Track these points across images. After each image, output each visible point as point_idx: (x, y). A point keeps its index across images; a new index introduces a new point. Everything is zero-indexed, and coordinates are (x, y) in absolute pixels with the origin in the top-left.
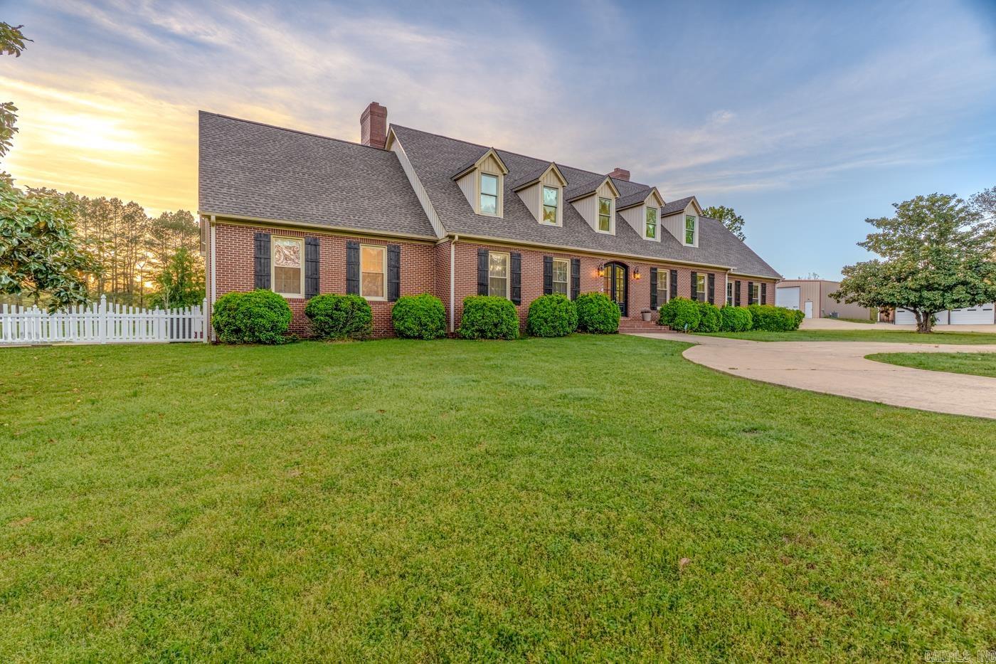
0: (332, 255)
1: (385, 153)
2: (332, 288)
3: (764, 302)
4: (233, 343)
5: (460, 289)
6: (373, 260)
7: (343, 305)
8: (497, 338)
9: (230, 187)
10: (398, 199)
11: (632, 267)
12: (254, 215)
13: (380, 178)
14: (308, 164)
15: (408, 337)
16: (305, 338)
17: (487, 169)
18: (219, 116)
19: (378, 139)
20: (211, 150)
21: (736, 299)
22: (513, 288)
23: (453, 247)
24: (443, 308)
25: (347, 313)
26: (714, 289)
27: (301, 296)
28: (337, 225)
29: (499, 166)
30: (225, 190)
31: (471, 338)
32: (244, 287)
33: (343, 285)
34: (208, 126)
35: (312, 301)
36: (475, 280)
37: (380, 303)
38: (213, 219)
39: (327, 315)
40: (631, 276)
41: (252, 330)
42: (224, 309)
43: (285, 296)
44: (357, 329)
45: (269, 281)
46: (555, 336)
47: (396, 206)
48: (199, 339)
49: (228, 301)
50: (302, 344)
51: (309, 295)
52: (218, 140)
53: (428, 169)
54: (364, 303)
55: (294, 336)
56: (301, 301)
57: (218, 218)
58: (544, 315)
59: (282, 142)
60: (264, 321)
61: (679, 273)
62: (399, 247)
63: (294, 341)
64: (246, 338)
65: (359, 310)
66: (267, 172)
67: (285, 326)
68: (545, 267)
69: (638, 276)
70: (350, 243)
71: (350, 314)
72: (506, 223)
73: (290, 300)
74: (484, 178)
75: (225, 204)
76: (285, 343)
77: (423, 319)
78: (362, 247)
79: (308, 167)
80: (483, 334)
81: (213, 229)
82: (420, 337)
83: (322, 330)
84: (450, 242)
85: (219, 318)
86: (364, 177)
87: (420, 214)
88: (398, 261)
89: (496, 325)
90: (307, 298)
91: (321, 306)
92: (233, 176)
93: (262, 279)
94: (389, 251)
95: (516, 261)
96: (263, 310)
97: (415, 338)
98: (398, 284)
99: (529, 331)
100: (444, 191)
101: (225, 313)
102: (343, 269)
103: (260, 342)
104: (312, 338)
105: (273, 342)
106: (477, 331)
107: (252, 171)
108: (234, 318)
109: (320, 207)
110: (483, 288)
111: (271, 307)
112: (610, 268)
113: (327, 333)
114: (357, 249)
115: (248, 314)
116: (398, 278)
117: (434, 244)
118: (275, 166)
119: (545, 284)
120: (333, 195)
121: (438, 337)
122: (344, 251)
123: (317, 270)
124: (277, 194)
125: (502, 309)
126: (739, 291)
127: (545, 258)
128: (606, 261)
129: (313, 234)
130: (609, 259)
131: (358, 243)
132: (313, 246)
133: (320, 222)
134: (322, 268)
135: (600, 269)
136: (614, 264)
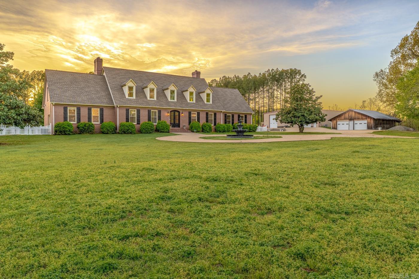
0: (84, 112)
1: (101, 76)
2: (84, 120)
3: (246, 122)
4: (60, 135)
5: (120, 119)
6: (95, 112)
7: (87, 125)
8: (129, 134)
9: (57, 94)
10: (104, 93)
11: (181, 112)
12: (63, 102)
13: (99, 86)
14: (77, 84)
15: (105, 133)
16: (77, 134)
17: (130, 85)
18: (51, 70)
19: (100, 69)
20: (50, 83)
21: (232, 121)
22: (137, 120)
23: (118, 109)
24: (114, 126)
25: (88, 127)
26: (216, 118)
27: (76, 123)
28: (85, 103)
29: (134, 83)
30: (55, 96)
31: (121, 134)
32: (61, 121)
33: (87, 119)
34: (48, 74)
35: (79, 124)
36: (125, 117)
37: (98, 124)
38: (54, 104)
39: (82, 128)
40: (181, 115)
41: (64, 131)
42: (58, 126)
43: (71, 123)
44: (91, 131)
45: (67, 119)
46: (147, 133)
47: (103, 96)
48: (49, 134)
49: (58, 125)
50: (76, 135)
51: (78, 123)
52: (51, 79)
53: (113, 83)
54: (92, 124)
55: (74, 133)
56: (75, 124)
57: (55, 104)
58: (143, 127)
59: (69, 77)
60: (67, 129)
61: (200, 113)
62: (103, 108)
63: (74, 134)
64: (63, 133)
65: (91, 126)
66: (66, 88)
67: (72, 130)
68: (148, 113)
69: (183, 115)
70: (89, 108)
71: (89, 128)
72: (136, 100)
73: (73, 124)
74: (129, 87)
75: (56, 100)
76: (72, 135)
77: (108, 129)
78: (92, 109)
79: (77, 85)
80: (125, 133)
81: (53, 106)
82: (108, 133)
83: (81, 132)
84: (117, 107)
85: (56, 129)
86: (94, 86)
87: (110, 98)
88: (103, 112)
89: (128, 130)
90: (77, 123)
91: (81, 125)
92: (57, 91)
93: (65, 119)
94: (100, 110)
95: (138, 112)
96: (67, 127)
97: (106, 134)
98: (103, 119)
99: (140, 132)
100: (117, 91)
101: (58, 127)
102: (87, 115)
103: (66, 134)
104: (79, 134)
105: (69, 134)
106: (123, 132)
107: (62, 89)
108: (60, 128)
109: (81, 98)
111: (69, 126)
112: (173, 112)
113: (83, 132)
114: (91, 110)
115: (64, 128)
116: (103, 117)
117: (114, 107)
118: (68, 86)
119: (148, 118)
120: (84, 94)
121: (113, 133)
122: (87, 110)
123: (80, 116)
124: (69, 95)
125: (130, 126)
126: (233, 118)
127: (148, 110)
128: (171, 110)
129: (79, 106)
130: (172, 110)
131: (91, 108)
132: (79, 109)
133: (81, 103)
134: (81, 115)
135: (168, 113)
136: (175, 111)
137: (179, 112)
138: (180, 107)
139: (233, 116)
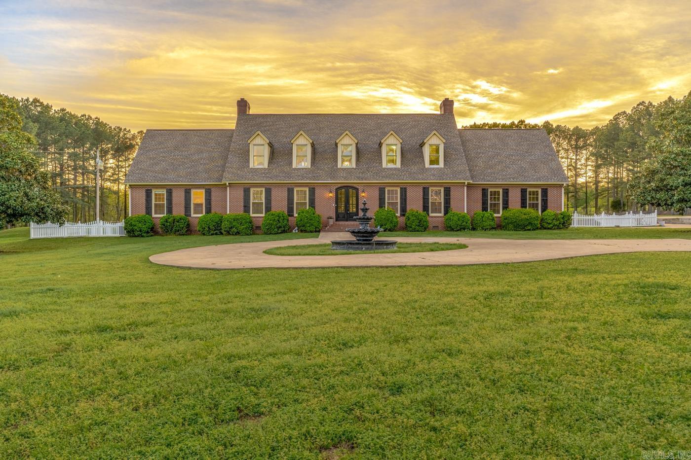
0: (178, 197)
2: (178, 211)
3: (545, 205)
5: (233, 209)
6: (198, 197)
9: (140, 170)
11: (361, 189)
12: (144, 182)
17: (257, 142)
18: (154, 130)
20: (142, 151)
22: (266, 207)
23: (228, 188)
26: (450, 199)
28: (180, 182)
29: (264, 139)
30: (137, 172)
32: (141, 213)
33: (183, 209)
34: (147, 137)
36: (242, 204)
40: (361, 194)
43: (158, 215)
45: (151, 209)
52: (147, 145)
59: (178, 138)
61: (410, 189)
62: (210, 189)
66: (160, 158)
68: (289, 193)
69: (365, 194)
70: (186, 190)
72: (267, 171)
74: (255, 147)
75: (135, 178)
78: (192, 191)
81: (130, 189)
84: (227, 185)
88: (210, 196)
92: (144, 163)
94: (206, 192)
95: (268, 192)
98: (210, 208)
100: (240, 156)
102: (183, 202)
107: (154, 159)
109: (176, 173)
110: (246, 208)
112: (344, 191)
113: (166, 233)
114: (189, 193)
116: (210, 205)
118: (166, 154)
119: (288, 204)
120: (186, 165)
122: (183, 193)
123: (171, 204)
124: (159, 169)
126: (507, 196)
127: (289, 188)
128: (337, 187)
129: (169, 187)
130: (340, 185)
131: (190, 189)
132: (170, 193)
133: (172, 181)
134: (174, 202)
135: (331, 192)
136: (347, 187)
137: (357, 189)
138: (359, 178)
139: (506, 193)
